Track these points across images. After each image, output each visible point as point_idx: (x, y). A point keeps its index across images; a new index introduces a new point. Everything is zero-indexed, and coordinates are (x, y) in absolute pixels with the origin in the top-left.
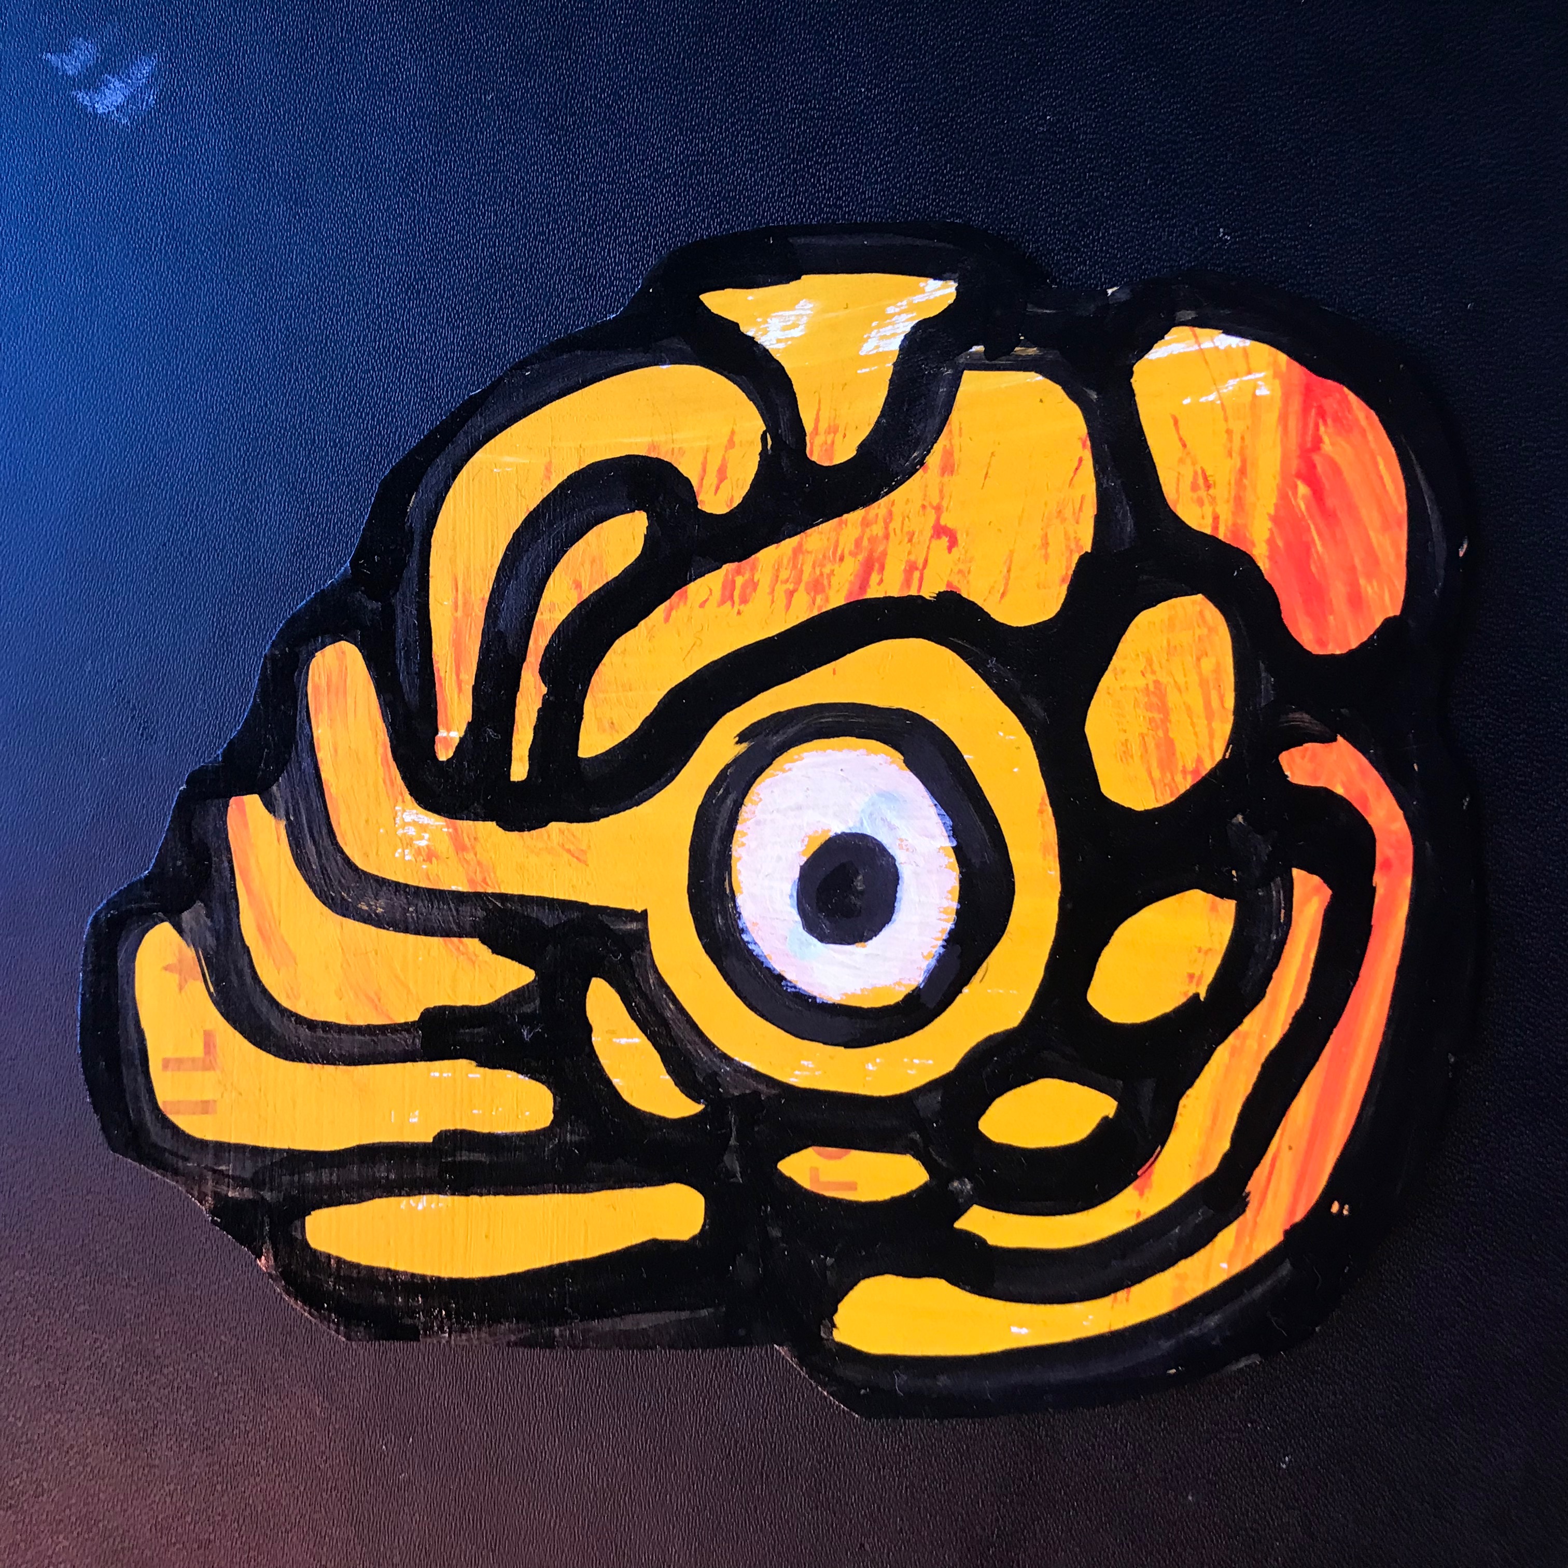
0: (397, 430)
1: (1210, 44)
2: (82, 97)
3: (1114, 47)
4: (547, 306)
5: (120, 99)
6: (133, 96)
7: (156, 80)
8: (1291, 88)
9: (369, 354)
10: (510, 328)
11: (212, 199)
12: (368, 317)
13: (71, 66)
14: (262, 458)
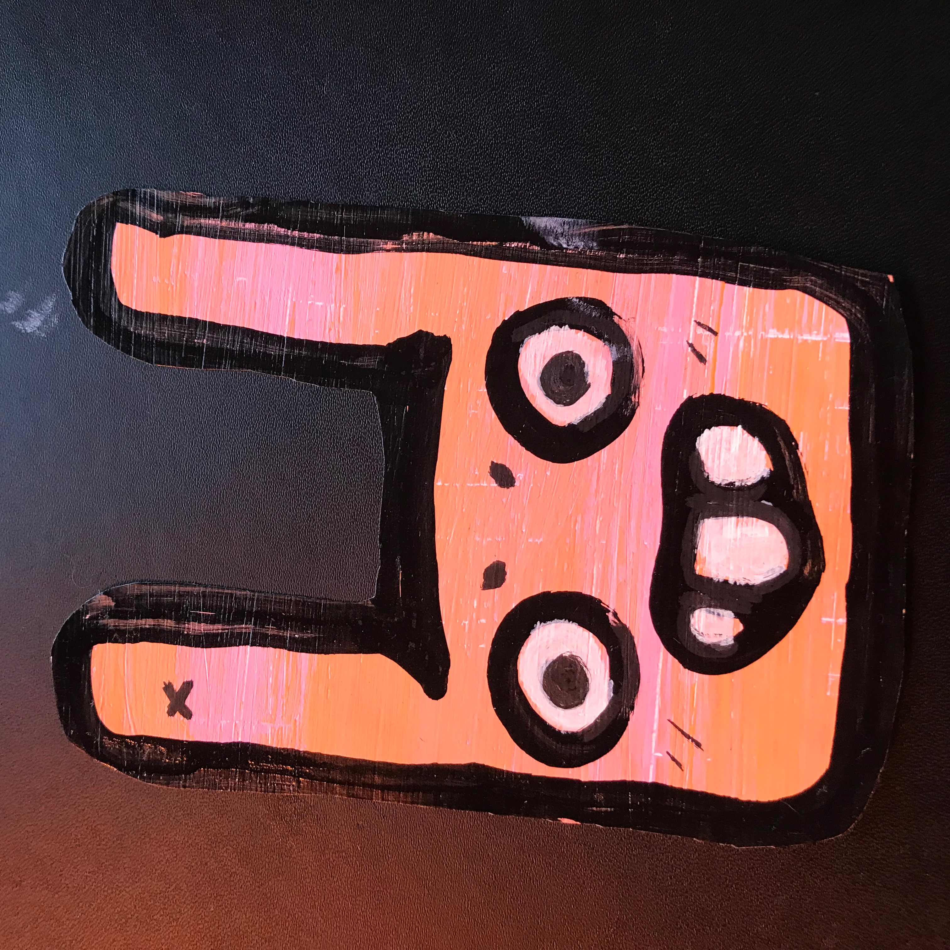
0: (221, 492)
1: (656, 204)
2: (17, 324)
3: (600, 214)
4: (296, 410)
5: (38, 323)
6: (45, 320)
7: (57, 309)
8: (709, 223)
9: (199, 451)
10: (276, 426)
11: (98, 373)
12: (195, 430)
13: (10, 308)
14: (148, 517)
